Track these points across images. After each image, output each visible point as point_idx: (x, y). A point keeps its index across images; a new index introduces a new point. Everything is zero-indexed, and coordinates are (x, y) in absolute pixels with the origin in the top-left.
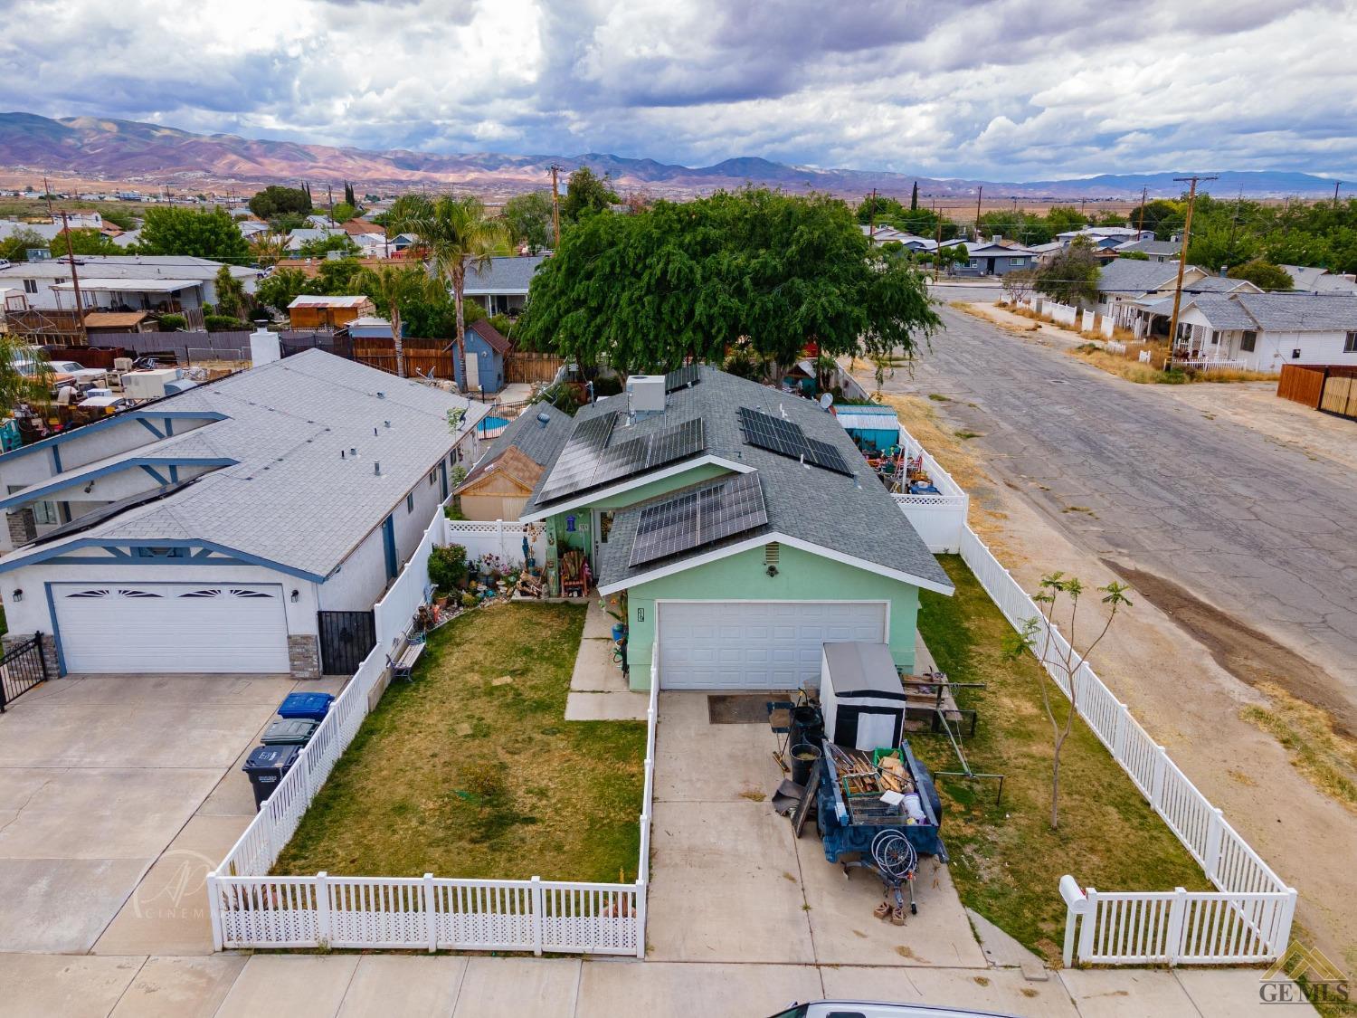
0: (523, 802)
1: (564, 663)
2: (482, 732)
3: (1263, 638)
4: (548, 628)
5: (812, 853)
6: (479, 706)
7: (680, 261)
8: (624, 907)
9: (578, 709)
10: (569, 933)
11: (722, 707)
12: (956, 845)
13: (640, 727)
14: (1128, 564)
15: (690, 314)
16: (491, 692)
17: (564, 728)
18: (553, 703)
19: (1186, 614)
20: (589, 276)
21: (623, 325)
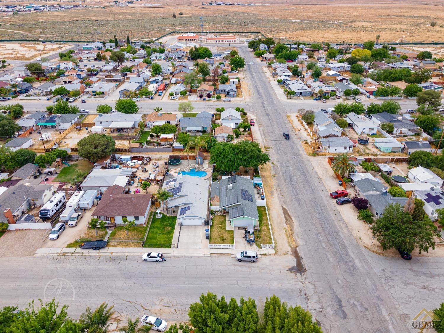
0: (225, 238)
1: (225, 223)
2: (220, 231)
3: (291, 219)
4: (222, 219)
5: (246, 241)
6: (219, 228)
7: (233, 157)
8: (233, 246)
9: (227, 229)
10: (230, 247)
11: (239, 228)
12: (256, 241)
13: (233, 231)
14: (284, 207)
15: (234, 164)
16: (219, 227)
17: (226, 231)
18: (225, 228)
19: (286, 216)
20: (220, 157)
21: (225, 165)
